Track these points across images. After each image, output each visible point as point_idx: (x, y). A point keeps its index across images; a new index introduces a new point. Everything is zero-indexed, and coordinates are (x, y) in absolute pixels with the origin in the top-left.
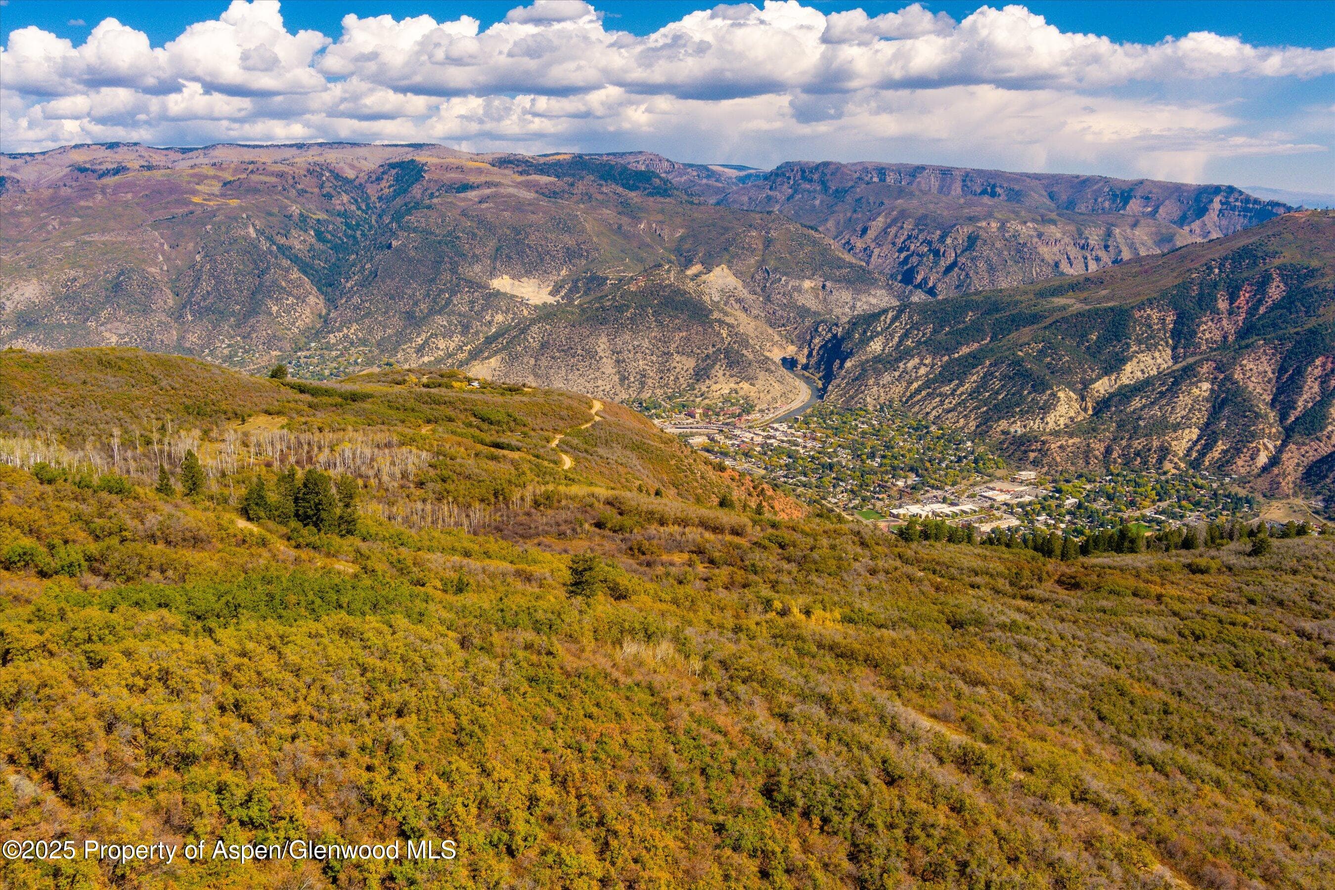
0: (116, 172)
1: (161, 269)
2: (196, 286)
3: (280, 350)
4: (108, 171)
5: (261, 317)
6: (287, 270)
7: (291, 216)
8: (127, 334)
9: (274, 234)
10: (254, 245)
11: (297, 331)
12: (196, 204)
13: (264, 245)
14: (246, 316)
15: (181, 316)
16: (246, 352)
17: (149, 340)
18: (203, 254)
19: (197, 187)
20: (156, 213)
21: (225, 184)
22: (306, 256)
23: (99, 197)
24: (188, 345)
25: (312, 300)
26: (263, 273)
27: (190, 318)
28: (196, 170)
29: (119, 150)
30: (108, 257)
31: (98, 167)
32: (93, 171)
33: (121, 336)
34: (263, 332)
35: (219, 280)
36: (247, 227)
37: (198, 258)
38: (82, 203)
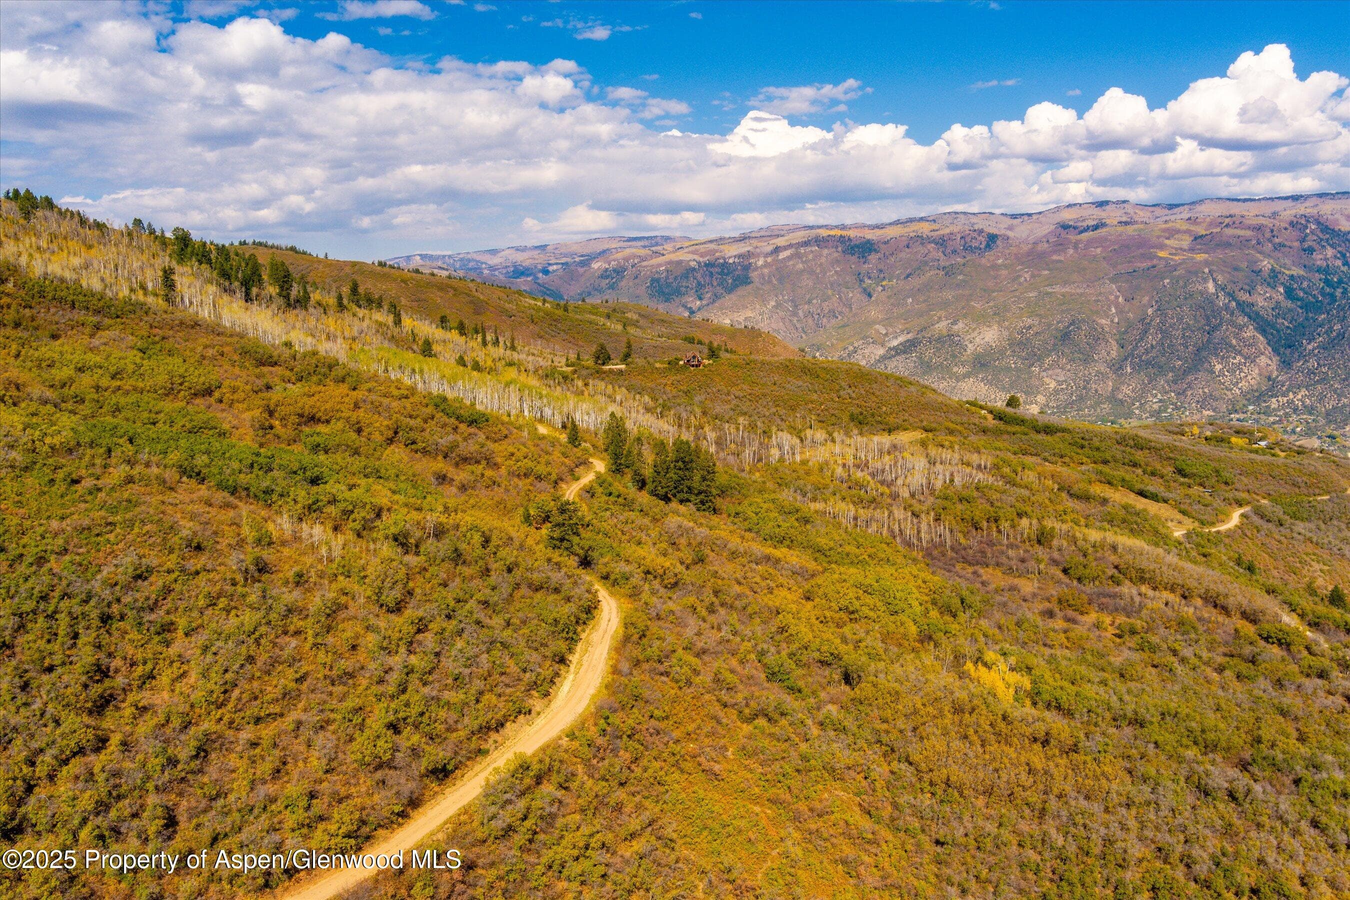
0: (1096, 228)
1: (1112, 321)
2: (1142, 339)
3: (1214, 411)
4: (1088, 227)
5: (1200, 375)
6: (1241, 328)
7: (1260, 271)
8: (1066, 381)
9: (1236, 289)
10: (1210, 301)
11: (1238, 392)
12: (1161, 258)
13: (1222, 300)
14: (1186, 372)
15: (1121, 368)
16: (1177, 408)
17: (1085, 388)
18: (1155, 307)
19: (1167, 242)
20: (1120, 267)
21: (1196, 239)
22: (1269, 315)
23: (1071, 251)
24: (1120, 396)
25: (1263, 360)
26: (1215, 328)
27: (1129, 370)
28: (1170, 225)
29: (1107, 208)
30: (1064, 307)
31: (1080, 224)
32: (1075, 228)
33: (1060, 383)
34: (1200, 390)
35: (1165, 334)
36: (1205, 280)
37: (1150, 311)
38: (1055, 257)
